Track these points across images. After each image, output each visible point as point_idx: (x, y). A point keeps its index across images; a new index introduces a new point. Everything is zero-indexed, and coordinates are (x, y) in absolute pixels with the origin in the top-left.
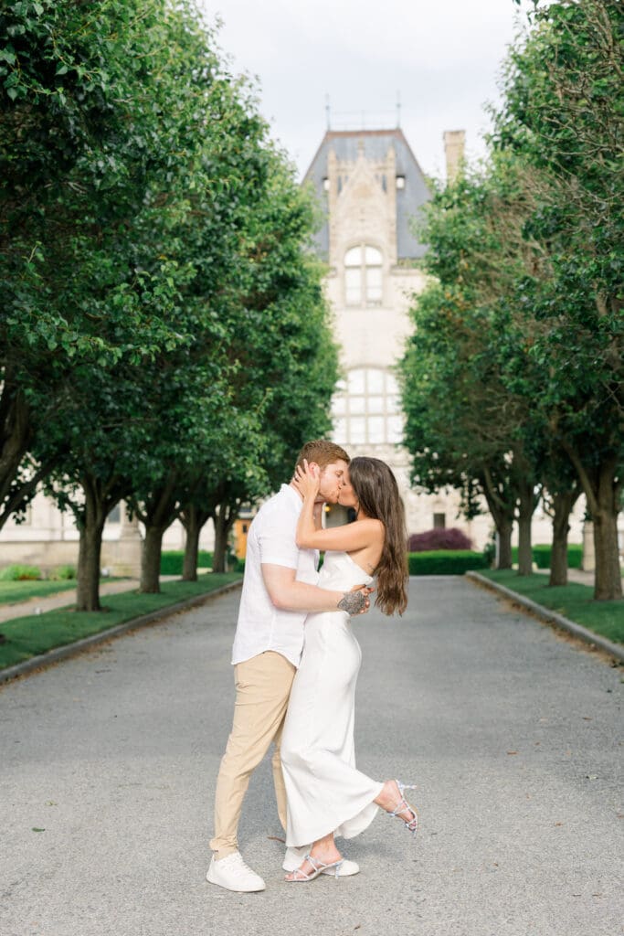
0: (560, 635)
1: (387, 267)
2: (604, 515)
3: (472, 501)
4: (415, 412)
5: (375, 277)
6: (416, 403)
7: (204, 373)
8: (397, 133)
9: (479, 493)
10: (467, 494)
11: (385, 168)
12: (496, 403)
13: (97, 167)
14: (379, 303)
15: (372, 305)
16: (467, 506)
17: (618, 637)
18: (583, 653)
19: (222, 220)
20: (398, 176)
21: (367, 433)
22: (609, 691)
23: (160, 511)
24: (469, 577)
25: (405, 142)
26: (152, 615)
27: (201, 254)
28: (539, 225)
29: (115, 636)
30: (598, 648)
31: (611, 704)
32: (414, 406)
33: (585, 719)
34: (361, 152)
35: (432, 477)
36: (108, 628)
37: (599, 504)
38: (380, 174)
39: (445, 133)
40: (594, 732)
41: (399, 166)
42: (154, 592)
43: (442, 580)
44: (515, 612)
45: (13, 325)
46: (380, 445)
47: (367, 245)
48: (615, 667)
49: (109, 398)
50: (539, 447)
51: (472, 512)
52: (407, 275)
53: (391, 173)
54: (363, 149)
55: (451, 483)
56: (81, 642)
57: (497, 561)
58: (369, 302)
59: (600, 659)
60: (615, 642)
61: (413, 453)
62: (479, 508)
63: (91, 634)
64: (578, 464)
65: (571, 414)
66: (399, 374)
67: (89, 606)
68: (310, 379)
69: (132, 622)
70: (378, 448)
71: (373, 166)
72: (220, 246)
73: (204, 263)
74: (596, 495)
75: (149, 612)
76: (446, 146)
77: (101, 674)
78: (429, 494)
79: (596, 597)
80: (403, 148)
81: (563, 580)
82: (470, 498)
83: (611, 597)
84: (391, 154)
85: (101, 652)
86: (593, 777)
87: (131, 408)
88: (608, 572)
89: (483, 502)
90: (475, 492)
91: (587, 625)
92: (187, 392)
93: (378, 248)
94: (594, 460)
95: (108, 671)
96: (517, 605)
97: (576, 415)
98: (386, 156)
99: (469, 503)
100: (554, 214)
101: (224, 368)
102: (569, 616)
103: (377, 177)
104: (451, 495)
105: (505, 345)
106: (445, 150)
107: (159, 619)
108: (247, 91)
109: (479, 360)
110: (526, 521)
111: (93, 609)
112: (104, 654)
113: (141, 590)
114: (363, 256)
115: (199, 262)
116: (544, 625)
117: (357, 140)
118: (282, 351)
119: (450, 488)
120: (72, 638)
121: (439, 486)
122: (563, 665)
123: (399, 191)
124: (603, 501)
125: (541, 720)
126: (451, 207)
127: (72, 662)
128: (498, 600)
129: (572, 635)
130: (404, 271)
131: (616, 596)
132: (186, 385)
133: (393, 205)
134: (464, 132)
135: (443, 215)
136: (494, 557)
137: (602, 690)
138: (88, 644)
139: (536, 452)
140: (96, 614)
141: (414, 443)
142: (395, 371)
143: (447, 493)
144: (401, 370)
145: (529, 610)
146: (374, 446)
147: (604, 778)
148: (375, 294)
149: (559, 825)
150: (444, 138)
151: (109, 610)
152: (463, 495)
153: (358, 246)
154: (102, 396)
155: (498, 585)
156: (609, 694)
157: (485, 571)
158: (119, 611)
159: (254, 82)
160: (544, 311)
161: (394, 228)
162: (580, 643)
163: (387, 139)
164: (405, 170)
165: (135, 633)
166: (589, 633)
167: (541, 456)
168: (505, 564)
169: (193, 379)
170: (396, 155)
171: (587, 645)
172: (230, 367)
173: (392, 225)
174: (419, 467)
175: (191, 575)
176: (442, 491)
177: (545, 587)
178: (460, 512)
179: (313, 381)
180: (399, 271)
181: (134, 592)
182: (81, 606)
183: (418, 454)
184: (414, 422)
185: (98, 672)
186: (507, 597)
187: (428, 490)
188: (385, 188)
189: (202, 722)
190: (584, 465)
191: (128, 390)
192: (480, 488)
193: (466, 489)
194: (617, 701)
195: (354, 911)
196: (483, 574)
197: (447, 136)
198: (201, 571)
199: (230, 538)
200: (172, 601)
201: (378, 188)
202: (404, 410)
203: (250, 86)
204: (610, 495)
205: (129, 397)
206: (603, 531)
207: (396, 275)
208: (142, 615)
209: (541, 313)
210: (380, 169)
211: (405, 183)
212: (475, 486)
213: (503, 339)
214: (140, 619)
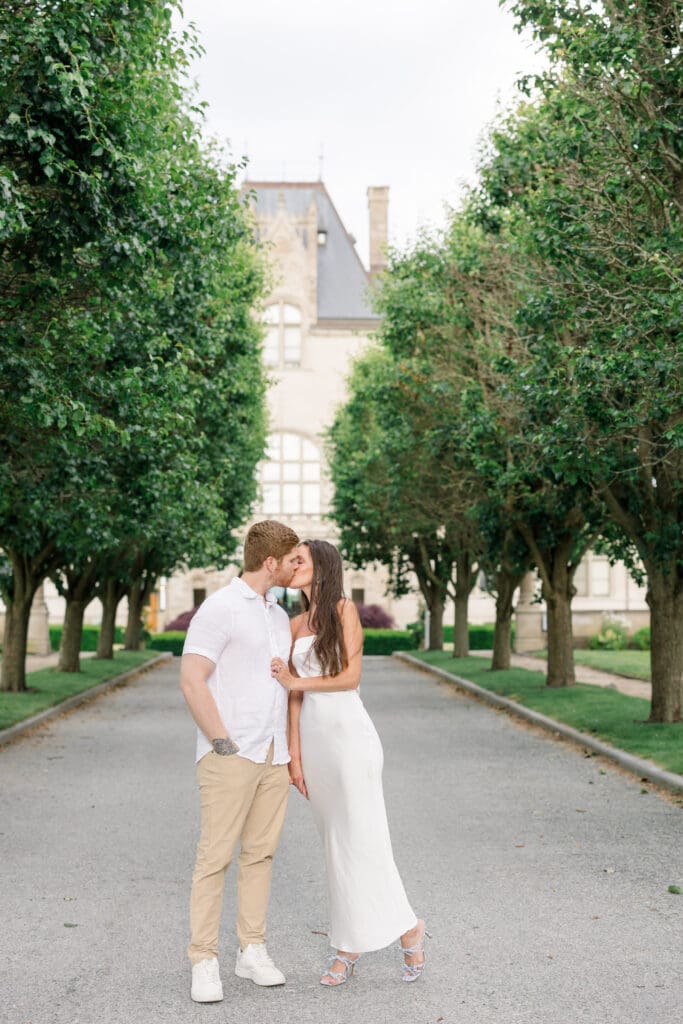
0: (518, 723)
1: (306, 327)
2: (558, 597)
3: (401, 578)
4: (345, 484)
5: (293, 337)
6: (347, 474)
7: (169, 445)
8: (318, 186)
9: (409, 570)
10: (396, 570)
11: (306, 223)
12: (451, 480)
13: (122, 248)
14: (297, 364)
15: (290, 366)
16: (396, 583)
17: (584, 726)
18: (550, 742)
19: (196, 289)
20: (320, 232)
21: (281, 502)
22: (591, 783)
23: (82, 584)
24: (397, 658)
25: (328, 197)
26: (79, 696)
27: (173, 324)
28: (534, 311)
29: (49, 720)
30: (564, 737)
31: (597, 796)
32: (345, 477)
33: (578, 811)
34: (281, 204)
35: (360, 552)
36: (41, 710)
37: (553, 587)
38: (301, 228)
39: (369, 188)
40: (593, 824)
41: (321, 220)
42: (74, 671)
43: (370, 661)
44: (460, 696)
45: (27, 404)
46: (296, 515)
47: (285, 303)
48: (589, 757)
49: (74, 470)
50: (495, 527)
51: (401, 590)
52: (328, 336)
53: (313, 228)
54: (284, 201)
55: (379, 559)
56: (19, 726)
57: (427, 643)
58: (286, 363)
59: (569, 749)
60: (582, 731)
61: (341, 526)
62: (408, 586)
63: (27, 717)
64: (532, 545)
65: (527, 494)
66: (328, 442)
67: (15, 687)
68: (247, 448)
69: (63, 704)
70: (295, 518)
71: (294, 220)
72: (191, 316)
73: (176, 333)
74: (550, 576)
75: (77, 693)
76: (370, 202)
77: (54, 760)
78: (357, 569)
79: (549, 682)
80: (325, 202)
81: (506, 664)
82: (399, 575)
83: (564, 684)
84: (313, 208)
85: (42, 736)
86: (610, 870)
87: (94, 481)
88: (561, 657)
89: (413, 579)
90: (405, 568)
91: (547, 713)
92: (153, 465)
93: (298, 306)
94: (549, 543)
95: (61, 758)
96: (461, 689)
97: (533, 495)
98: (307, 209)
99: (399, 581)
100: (548, 301)
101: (189, 441)
102: (521, 702)
103: (297, 231)
104: (378, 570)
105: (478, 425)
106: (369, 207)
107: (88, 701)
108: (218, 155)
109: (435, 436)
110: (461, 599)
111: (19, 690)
112: (46, 739)
113: (60, 668)
114: (282, 314)
115: (171, 331)
116: (497, 712)
117: (277, 192)
118: (230, 420)
119: (378, 563)
120: (10, 722)
121: (367, 561)
122: (534, 755)
123: (321, 247)
124: (557, 584)
125: (535, 812)
126: (407, 277)
127: (16, 748)
128: (439, 683)
129: (531, 723)
130: (325, 332)
131: (569, 682)
132: (151, 458)
133: (314, 261)
134: (388, 188)
135: (397, 285)
136: (423, 637)
137: (582, 781)
138: (27, 727)
139: (491, 533)
140: (22, 696)
141: (343, 516)
142: (323, 439)
143: (375, 568)
144: (330, 438)
145: (476, 695)
146: (290, 516)
147: (622, 871)
148: (293, 354)
149: (597, 918)
150: (368, 193)
151: (36, 691)
152: (391, 571)
153: (277, 303)
154: (67, 469)
155: (433, 668)
156: (590, 786)
157: (414, 652)
158: (46, 692)
159: (225, 145)
160: (547, 400)
161: (315, 286)
162: (543, 733)
163: (309, 192)
164: (326, 226)
165: (68, 716)
166: (551, 721)
167: (497, 536)
168: (435, 645)
169: (159, 451)
170: (318, 209)
171: (550, 734)
172: (195, 440)
173: (312, 282)
174: (346, 541)
175: (107, 652)
176: (369, 566)
177: (488, 671)
178: (388, 590)
179: (249, 450)
180: (318, 331)
181: (52, 670)
182: (5, 685)
183: (346, 528)
184: (343, 493)
185: (51, 759)
186: (448, 681)
187: (355, 565)
188: (305, 243)
189: (186, 813)
190: (538, 545)
191: (93, 463)
192: (411, 565)
193: (395, 565)
194: (602, 793)
195: (429, 1003)
196: (413, 655)
197: (371, 191)
198: (116, 647)
199: (143, 614)
200: (95, 681)
201: (298, 243)
202: (334, 480)
203: (221, 150)
204: (565, 578)
205: (94, 469)
206: (557, 616)
207: (315, 335)
208: (71, 696)
209: (544, 403)
210: (300, 223)
211: (326, 239)
212: (405, 561)
213: (477, 419)
214: (69, 700)
